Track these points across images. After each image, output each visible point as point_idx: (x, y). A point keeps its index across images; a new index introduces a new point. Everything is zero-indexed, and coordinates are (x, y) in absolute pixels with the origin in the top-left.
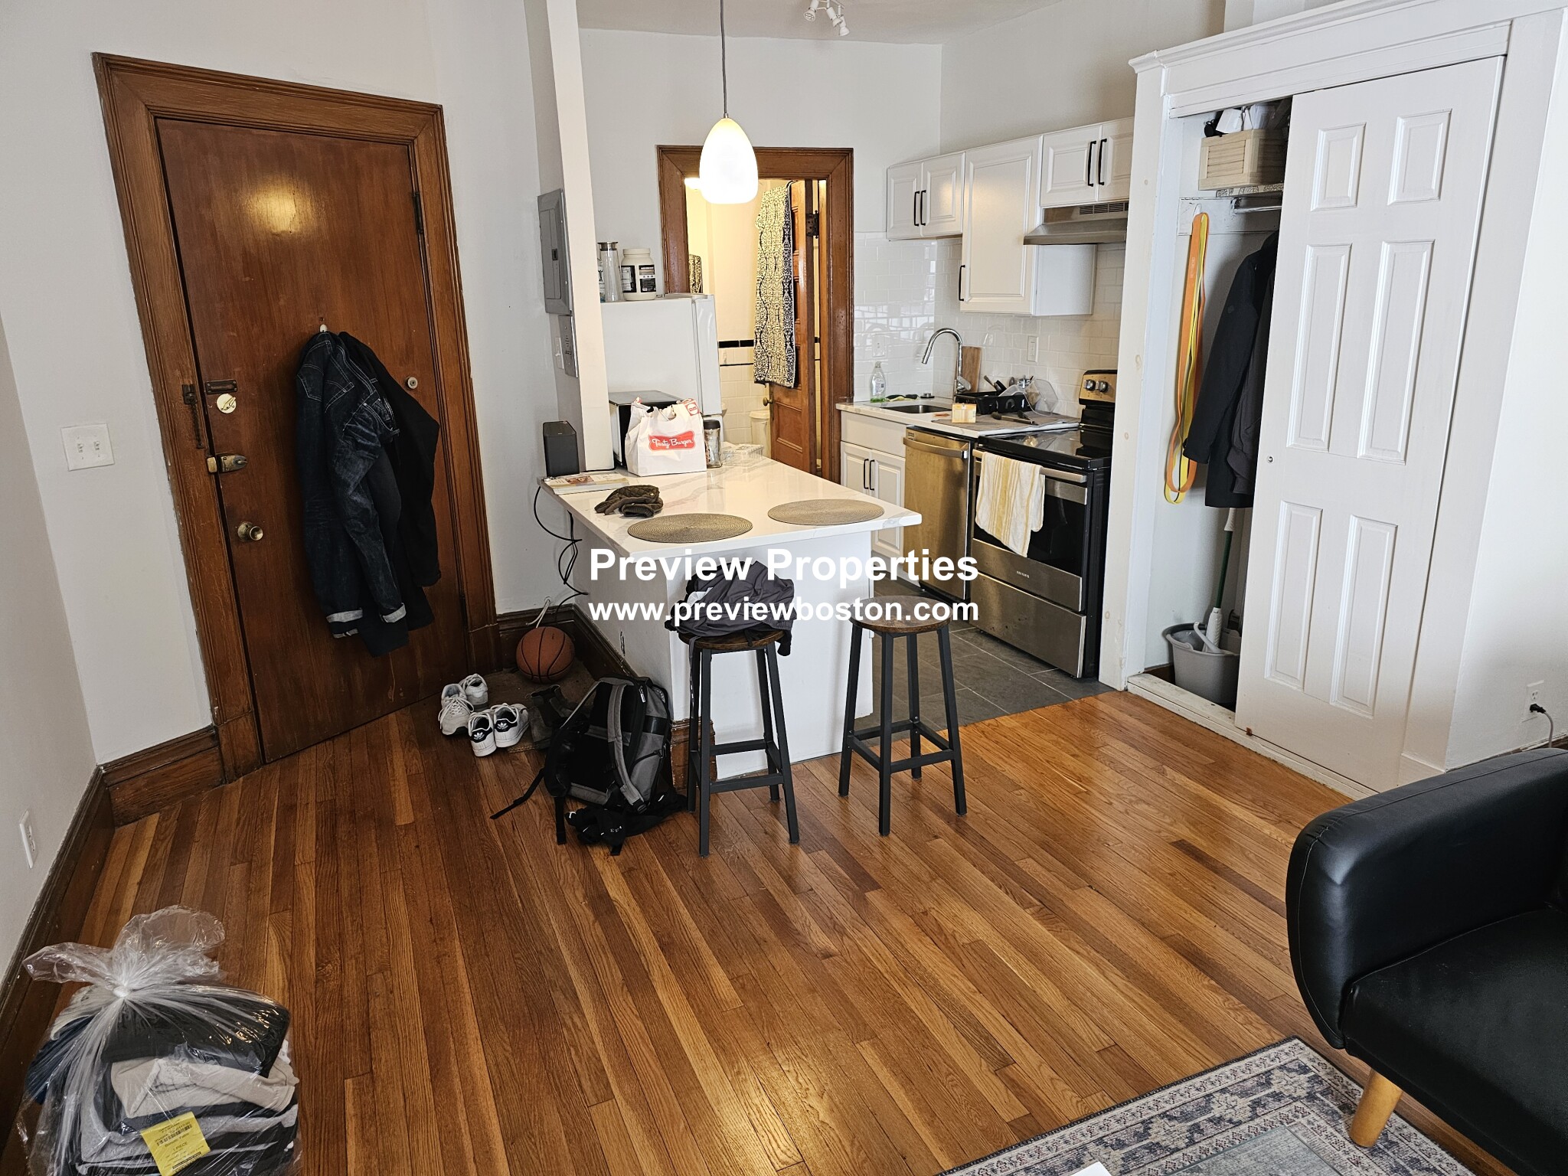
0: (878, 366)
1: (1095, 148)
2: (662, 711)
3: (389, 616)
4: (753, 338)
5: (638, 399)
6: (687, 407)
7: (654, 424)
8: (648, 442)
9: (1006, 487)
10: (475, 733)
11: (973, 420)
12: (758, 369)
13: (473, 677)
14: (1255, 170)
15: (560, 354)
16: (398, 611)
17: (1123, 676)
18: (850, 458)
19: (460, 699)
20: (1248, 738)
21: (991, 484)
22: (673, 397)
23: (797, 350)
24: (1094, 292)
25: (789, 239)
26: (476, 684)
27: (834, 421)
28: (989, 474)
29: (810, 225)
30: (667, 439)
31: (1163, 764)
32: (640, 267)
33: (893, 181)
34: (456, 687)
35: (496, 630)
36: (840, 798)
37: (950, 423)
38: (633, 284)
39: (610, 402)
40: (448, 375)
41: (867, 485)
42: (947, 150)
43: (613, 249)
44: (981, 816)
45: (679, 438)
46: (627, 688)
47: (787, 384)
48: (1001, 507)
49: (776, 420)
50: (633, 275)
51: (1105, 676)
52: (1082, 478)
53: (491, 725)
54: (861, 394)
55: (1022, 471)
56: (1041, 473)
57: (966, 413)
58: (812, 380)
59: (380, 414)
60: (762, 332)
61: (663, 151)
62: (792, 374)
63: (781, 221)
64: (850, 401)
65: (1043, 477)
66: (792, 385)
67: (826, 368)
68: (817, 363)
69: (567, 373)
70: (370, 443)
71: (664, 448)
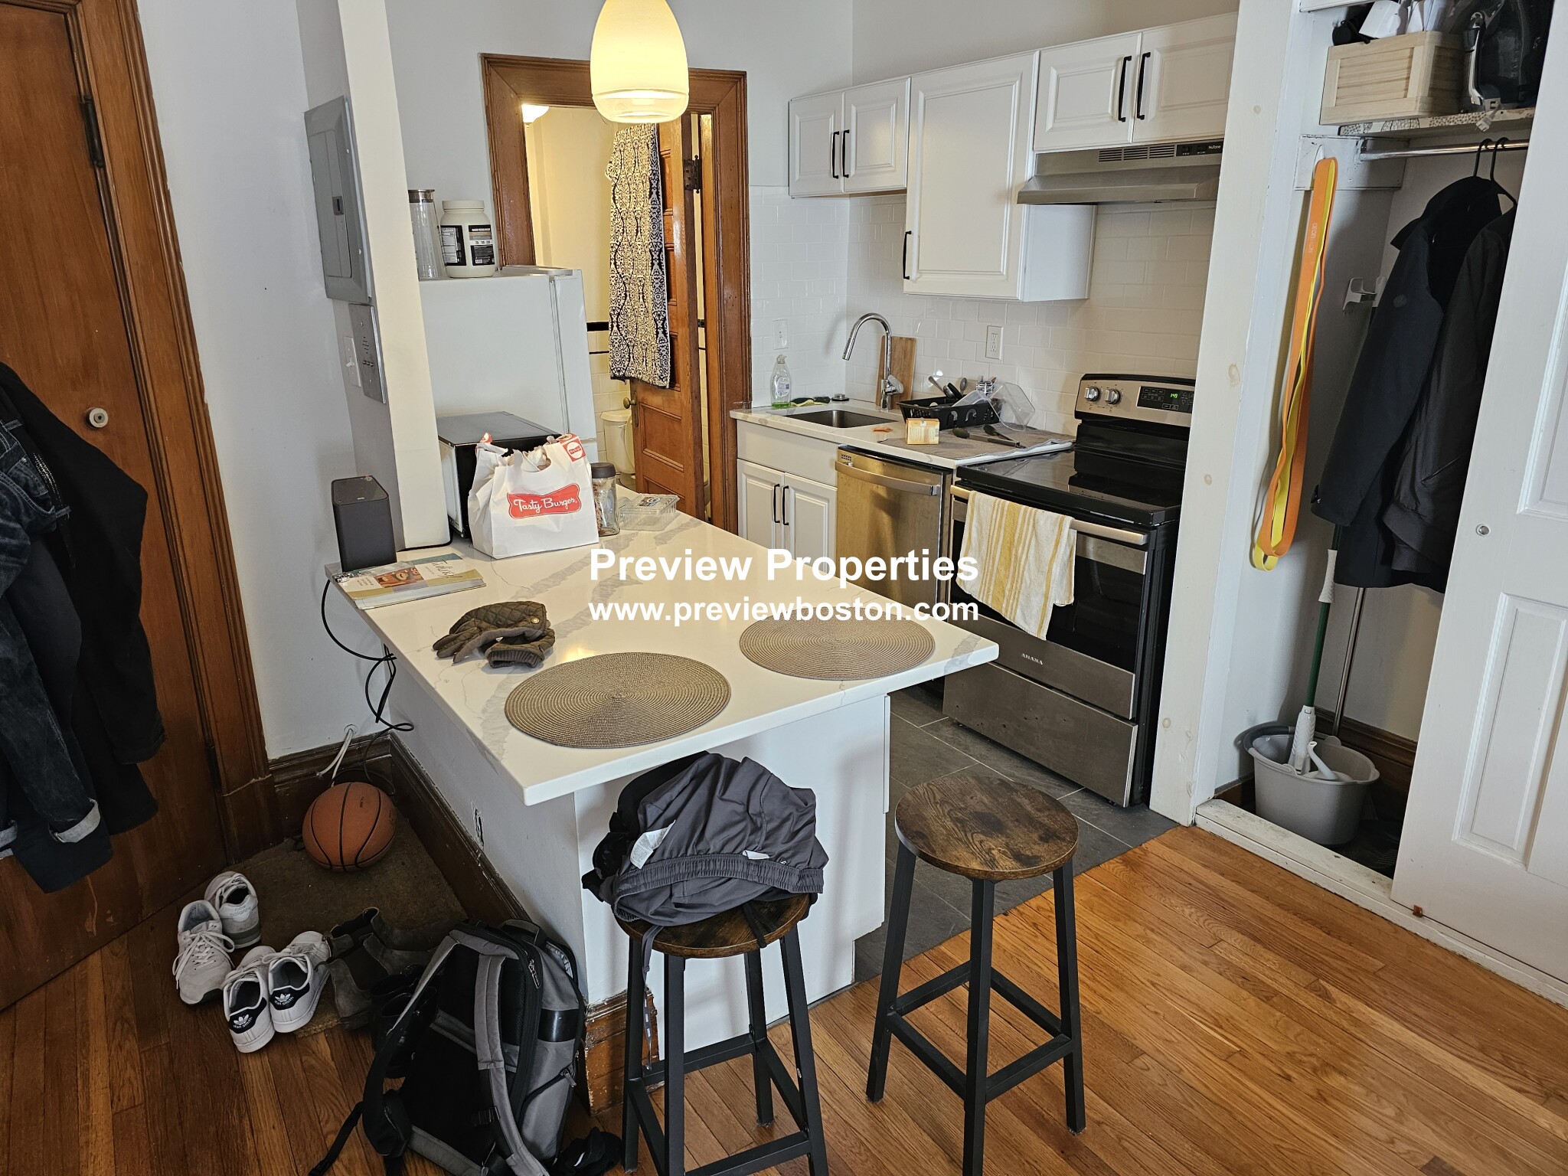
0: (781, 361)
1: (1132, 68)
2: (571, 997)
3: (67, 833)
4: (607, 320)
5: (486, 436)
6: (565, 447)
7: (515, 476)
8: (507, 505)
9: (1011, 543)
10: (236, 1017)
11: (936, 440)
12: (615, 362)
13: (229, 880)
14: (1426, 94)
15: (354, 363)
16: (83, 823)
17: (1192, 806)
18: (751, 481)
19: (208, 934)
20: (1415, 919)
21: (985, 537)
22: (540, 428)
23: (673, 339)
24: (1092, 271)
25: (657, 193)
26: (237, 897)
27: (728, 432)
28: (980, 523)
29: (688, 175)
30: (537, 498)
31: (1319, 976)
32: (471, 228)
33: (797, 118)
34: (203, 906)
35: (269, 785)
36: (870, 1105)
37: (903, 442)
38: (461, 252)
39: (440, 438)
40: (166, 400)
41: (779, 517)
42: (862, 79)
43: (428, 200)
44: (1108, 1129)
45: (557, 496)
46: (508, 964)
47: (658, 383)
48: (1002, 569)
49: (641, 426)
50: (460, 239)
51: (1159, 802)
52: (1139, 538)
53: (263, 994)
54: (761, 398)
55: (1041, 523)
56: (1072, 527)
57: (926, 431)
58: (695, 379)
59: (26, 487)
60: (619, 314)
61: (490, 62)
62: (665, 371)
63: (646, 169)
64: (747, 405)
65: (1074, 533)
66: (667, 384)
67: (715, 364)
68: (702, 353)
69: (367, 394)
70: (7, 540)
71: (532, 513)
